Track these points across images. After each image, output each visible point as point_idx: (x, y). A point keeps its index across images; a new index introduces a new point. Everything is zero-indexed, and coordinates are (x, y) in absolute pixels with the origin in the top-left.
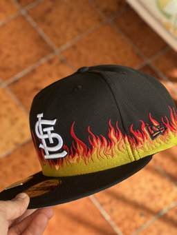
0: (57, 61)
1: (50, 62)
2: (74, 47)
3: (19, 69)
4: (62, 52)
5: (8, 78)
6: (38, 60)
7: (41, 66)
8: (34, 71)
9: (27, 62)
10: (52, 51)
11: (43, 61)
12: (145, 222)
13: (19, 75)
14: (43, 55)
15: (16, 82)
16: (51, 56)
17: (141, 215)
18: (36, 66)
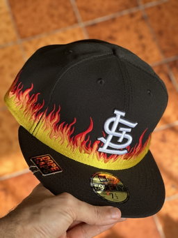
0: (138, 17)
1: (132, 15)
2: (159, 7)
3: (100, 14)
4: (146, 9)
5: (87, 19)
6: (121, 11)
7: (122, 16)
8: (113, 20)
9: (110, 10)
10: (137, 5)
11: (126, 12)
12: (174, 194)
13: (99, 20)
14: (127, 7)
15: (94, 25)
16: (134, 10)
17: (173, 186)
18: (117, 15)
